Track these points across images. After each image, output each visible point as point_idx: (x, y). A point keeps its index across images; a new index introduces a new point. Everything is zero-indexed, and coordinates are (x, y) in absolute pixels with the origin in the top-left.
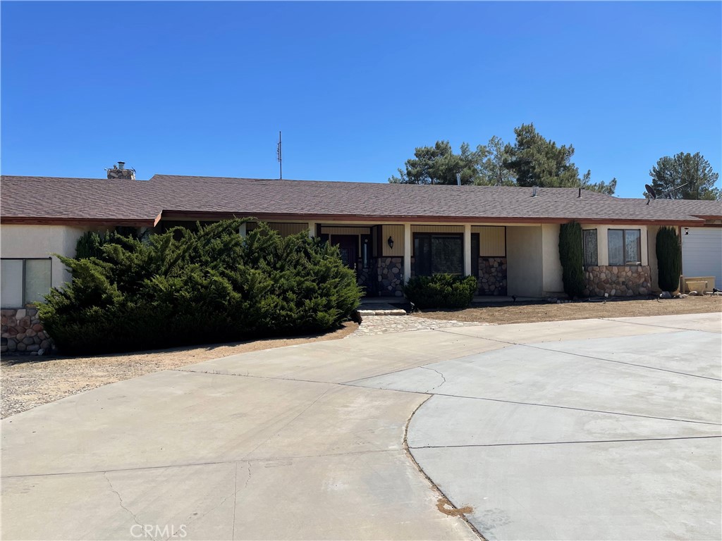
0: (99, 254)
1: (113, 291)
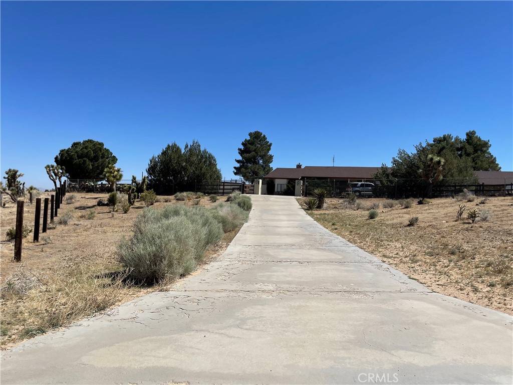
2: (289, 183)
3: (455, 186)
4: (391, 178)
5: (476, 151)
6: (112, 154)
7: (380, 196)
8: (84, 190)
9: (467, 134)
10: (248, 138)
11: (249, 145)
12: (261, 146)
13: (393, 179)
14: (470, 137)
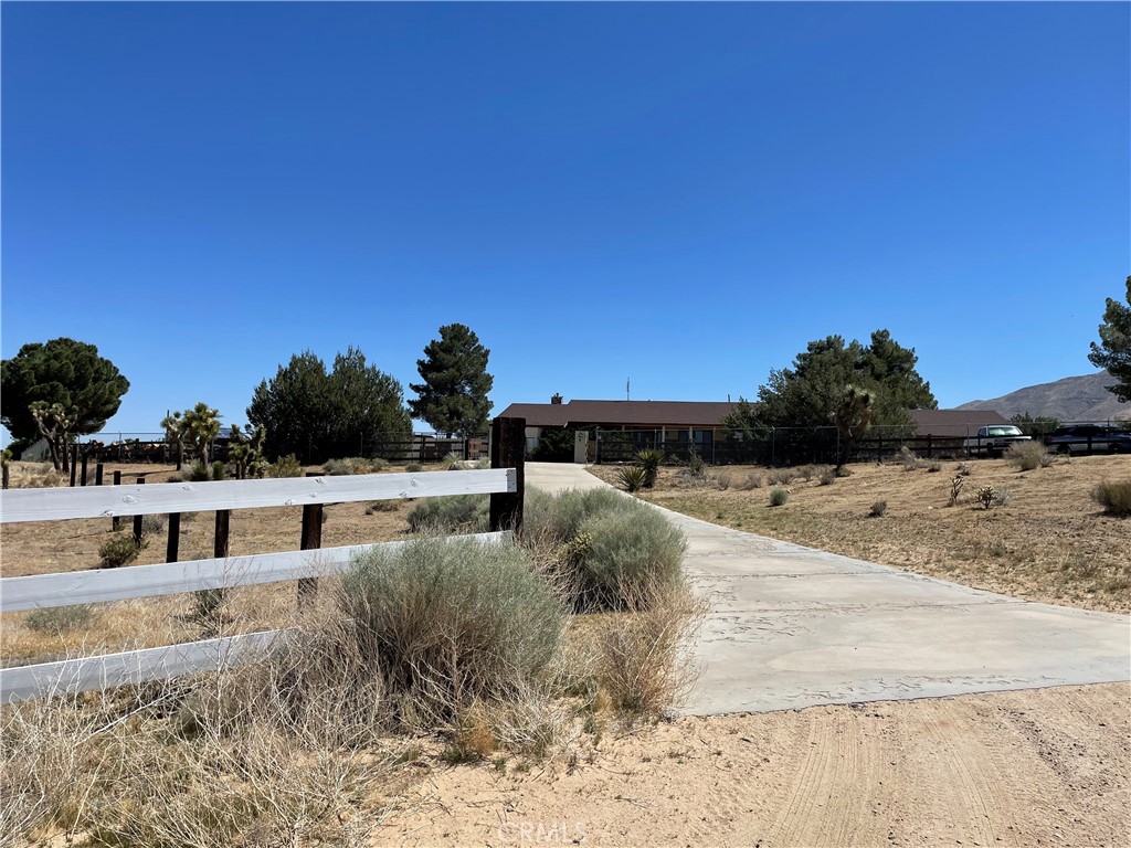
0: (547, 437)
1: (550, 447)
2: (543, 435)
3: (880, 441)
4: (761, 426)
5: (891, 369)
6: (116, 370)
7: (743, 460)
8: (94, 457)
9: (874, 337)
10: (439, 339)
11: (442, 355)
12: (468, 355)
13: (765, 427)
14: (880, 342)
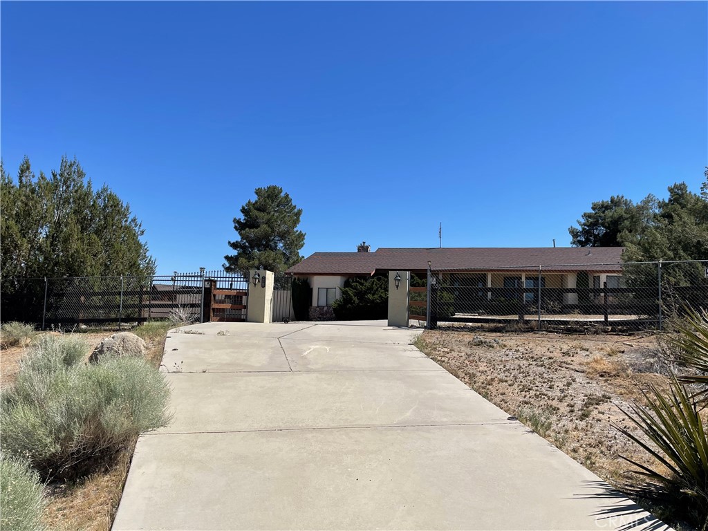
0: (351, 287)
1: (355, 299)
10: (254, 199)
